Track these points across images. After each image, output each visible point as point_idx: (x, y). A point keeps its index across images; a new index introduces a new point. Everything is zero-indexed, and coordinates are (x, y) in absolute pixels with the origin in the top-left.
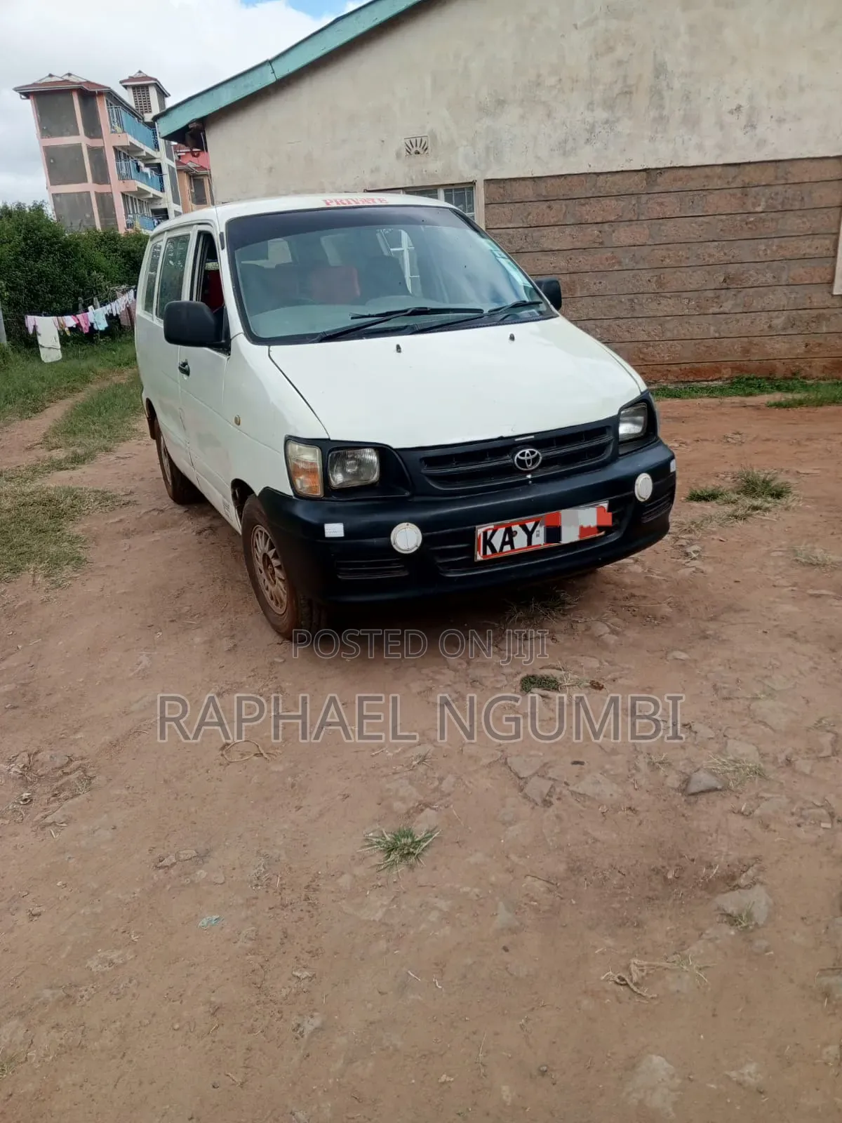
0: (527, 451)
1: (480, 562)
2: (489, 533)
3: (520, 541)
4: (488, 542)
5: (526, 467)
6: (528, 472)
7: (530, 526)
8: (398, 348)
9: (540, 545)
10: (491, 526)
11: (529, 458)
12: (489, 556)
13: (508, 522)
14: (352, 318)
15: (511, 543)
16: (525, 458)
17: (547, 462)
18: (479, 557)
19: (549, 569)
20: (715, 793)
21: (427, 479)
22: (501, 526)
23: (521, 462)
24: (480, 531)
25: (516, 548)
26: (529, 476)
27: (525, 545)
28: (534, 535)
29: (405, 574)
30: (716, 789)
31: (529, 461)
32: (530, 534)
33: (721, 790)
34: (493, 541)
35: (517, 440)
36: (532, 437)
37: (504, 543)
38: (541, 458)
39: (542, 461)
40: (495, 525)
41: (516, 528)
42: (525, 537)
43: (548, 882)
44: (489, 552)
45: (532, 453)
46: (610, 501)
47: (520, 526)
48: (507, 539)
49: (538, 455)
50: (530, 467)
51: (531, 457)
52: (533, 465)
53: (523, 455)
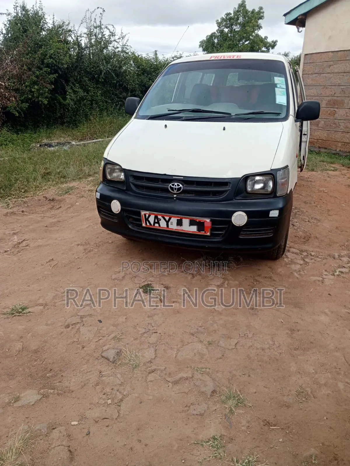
0: (176, 184)
1: (144, 227)
2: (147, 215)
3: (163, 224)
4: (147, 219)
5: (173, 191)
6: (175, 194)
7: (167, 218)
8: (166, 126)
9: (173, 229)
10: (148, 212)
11: (176, 187)
12: (148, 226)
13: (156, 213)
14: (168, 111)
15: (158, 223)
16: (174, 187)
17: (185, 192)
18: (144, 225)
19: (177, 242)
20: (107, 361)
21: (131, 184)
22: (153, 214)
23: (172, 188)
24: (143, 213)
25: (161, 226)
26: (175, 196)
27: (166, 226)
28: (169, 223)
29: (117, 221)
30: (109, 360)
31: (175, 189)
32: (167, 222)
33: (110, 361)
34: (150, 219)
35: (174, 177)
36: (182, 178)
37: (155, 223)
38: (182, 189)
39: (183, 190)
40: (149, 213)
41: (160, 217)
42: (165, 223)
43: (23, 348)
44: (148, 224)
45: (178, 185)
46: (211, 219)
47: (162, 217)
48: (156, 221)
49: (181, 187)
50: (175, 191)
51: (177, 187)
52: (177, 191)
53: (173, 185)
